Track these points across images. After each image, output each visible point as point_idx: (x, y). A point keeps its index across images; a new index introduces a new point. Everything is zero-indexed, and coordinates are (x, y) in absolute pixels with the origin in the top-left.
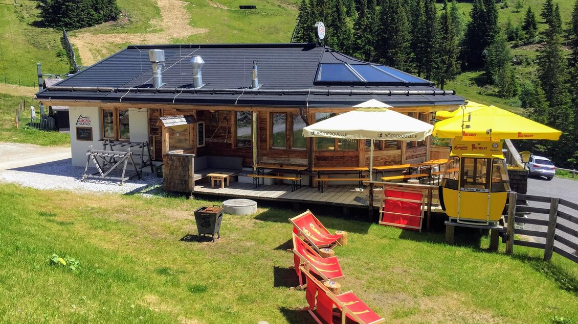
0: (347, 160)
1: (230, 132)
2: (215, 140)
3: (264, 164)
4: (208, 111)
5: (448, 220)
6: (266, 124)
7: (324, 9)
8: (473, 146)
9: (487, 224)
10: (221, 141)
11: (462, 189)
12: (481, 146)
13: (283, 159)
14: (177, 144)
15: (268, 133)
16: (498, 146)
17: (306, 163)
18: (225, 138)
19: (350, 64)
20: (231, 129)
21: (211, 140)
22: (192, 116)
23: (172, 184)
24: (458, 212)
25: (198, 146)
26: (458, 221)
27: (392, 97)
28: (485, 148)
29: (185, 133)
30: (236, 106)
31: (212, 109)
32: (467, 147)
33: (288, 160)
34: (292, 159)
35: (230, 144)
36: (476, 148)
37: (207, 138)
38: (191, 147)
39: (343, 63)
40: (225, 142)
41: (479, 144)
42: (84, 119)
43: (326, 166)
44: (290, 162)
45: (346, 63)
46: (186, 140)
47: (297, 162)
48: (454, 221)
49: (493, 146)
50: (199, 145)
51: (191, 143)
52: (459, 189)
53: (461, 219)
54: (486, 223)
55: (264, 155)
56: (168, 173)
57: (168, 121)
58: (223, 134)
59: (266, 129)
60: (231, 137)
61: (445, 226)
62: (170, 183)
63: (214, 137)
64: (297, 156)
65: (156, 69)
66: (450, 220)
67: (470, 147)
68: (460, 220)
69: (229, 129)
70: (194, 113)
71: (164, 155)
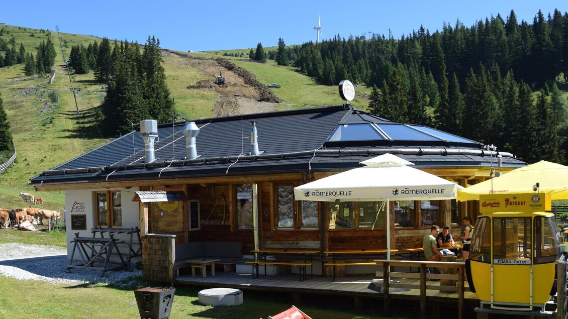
0: (371, 242)
1: (227, 212)
2: (212, 223)
3: (268, 249)
4: (199, 185)
5: (479, 306)
6: (269, 199)
7: (399, 97)
8: (507, 200)
9: (531, 309)
10: (219, 223)
11: (496, 261)
12: (517, 200)
13: (291, 242)
14: (168, 228)
15: (272, 210)
16: (539, 199)
17: (318, 246)
18: (222, 220)
19: (377, 124)
20: (229, 207)
21: (206, 222)
22: (182, 192)
23: (151, 273)
24: (492, 293)
25: (190, 229)
26: (492, 307)
27: (423, 157)
28: (523, 203)
29: (176, 214)
30: (227, 175)
31: (202, 181)
32: (498, 203)
33: (297, 244)
34: (302, 242)
35: (229, 226)
36: (511, 204)
37: (203, 221)
38: (181, 230)
39: (368, 122)
40: (222, 223)
41: (515, 198)
42: (78, 205)
43: (344, 249)
44: (299, 245)
45: (372, 123)
46: (177, 222)
47: (307, 245)
48: (487, 306)
49: (532, 199)
50: (192, 228)
51: (181, 225)
52: (492, 263)
53: (496, 303)
54: (529, 307)
55: (268, 238)
56: (147, 258)
57: (146, 196)
58: (220, 215)
59: (269, 206)
60: (229, 217)
61: (475, 313)
62: (149, 271)
63: (211, 219)
64: (307, 239)
65: (148, 142)
66: (482, 306)
67: (503, 203)
68: (494, 305)
69: (227, 207)
70: (183, 189)
71: (142, 237)
